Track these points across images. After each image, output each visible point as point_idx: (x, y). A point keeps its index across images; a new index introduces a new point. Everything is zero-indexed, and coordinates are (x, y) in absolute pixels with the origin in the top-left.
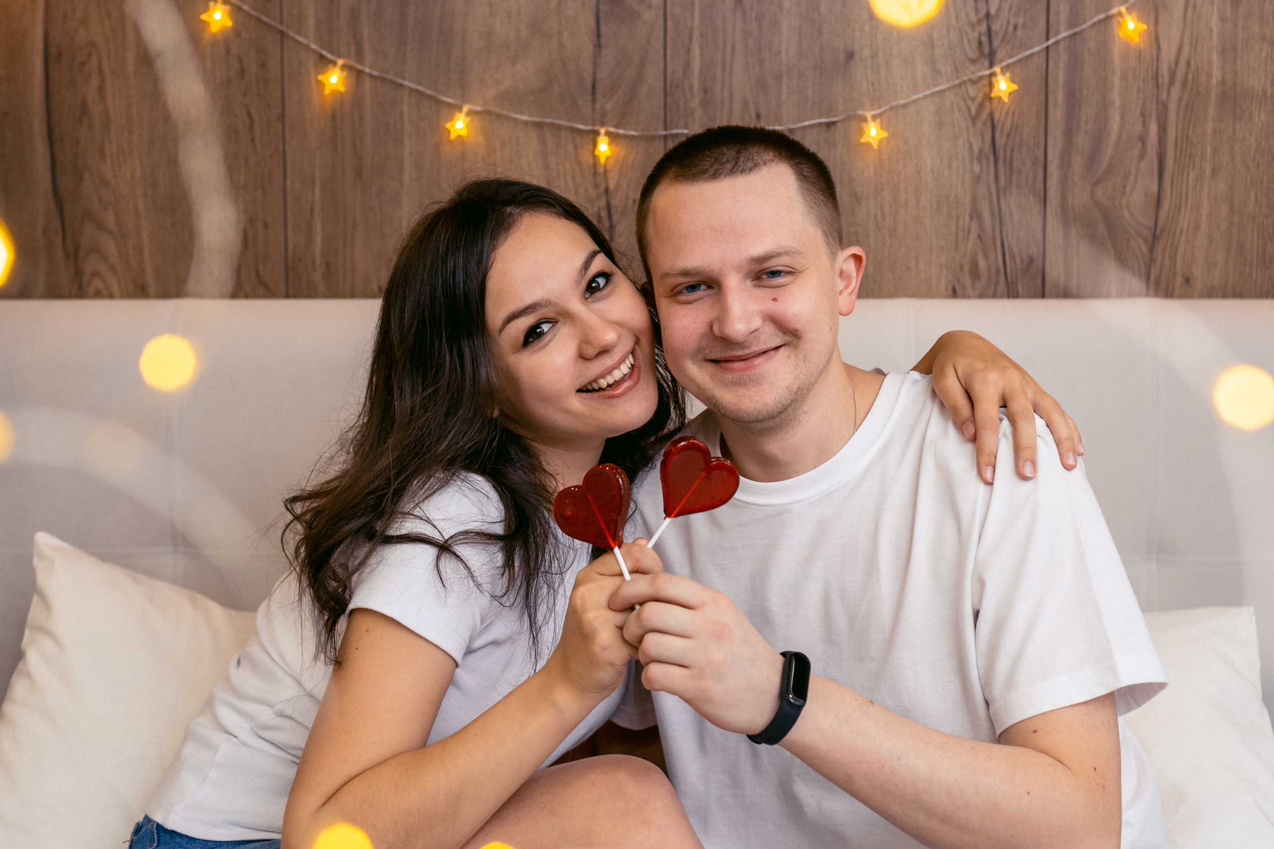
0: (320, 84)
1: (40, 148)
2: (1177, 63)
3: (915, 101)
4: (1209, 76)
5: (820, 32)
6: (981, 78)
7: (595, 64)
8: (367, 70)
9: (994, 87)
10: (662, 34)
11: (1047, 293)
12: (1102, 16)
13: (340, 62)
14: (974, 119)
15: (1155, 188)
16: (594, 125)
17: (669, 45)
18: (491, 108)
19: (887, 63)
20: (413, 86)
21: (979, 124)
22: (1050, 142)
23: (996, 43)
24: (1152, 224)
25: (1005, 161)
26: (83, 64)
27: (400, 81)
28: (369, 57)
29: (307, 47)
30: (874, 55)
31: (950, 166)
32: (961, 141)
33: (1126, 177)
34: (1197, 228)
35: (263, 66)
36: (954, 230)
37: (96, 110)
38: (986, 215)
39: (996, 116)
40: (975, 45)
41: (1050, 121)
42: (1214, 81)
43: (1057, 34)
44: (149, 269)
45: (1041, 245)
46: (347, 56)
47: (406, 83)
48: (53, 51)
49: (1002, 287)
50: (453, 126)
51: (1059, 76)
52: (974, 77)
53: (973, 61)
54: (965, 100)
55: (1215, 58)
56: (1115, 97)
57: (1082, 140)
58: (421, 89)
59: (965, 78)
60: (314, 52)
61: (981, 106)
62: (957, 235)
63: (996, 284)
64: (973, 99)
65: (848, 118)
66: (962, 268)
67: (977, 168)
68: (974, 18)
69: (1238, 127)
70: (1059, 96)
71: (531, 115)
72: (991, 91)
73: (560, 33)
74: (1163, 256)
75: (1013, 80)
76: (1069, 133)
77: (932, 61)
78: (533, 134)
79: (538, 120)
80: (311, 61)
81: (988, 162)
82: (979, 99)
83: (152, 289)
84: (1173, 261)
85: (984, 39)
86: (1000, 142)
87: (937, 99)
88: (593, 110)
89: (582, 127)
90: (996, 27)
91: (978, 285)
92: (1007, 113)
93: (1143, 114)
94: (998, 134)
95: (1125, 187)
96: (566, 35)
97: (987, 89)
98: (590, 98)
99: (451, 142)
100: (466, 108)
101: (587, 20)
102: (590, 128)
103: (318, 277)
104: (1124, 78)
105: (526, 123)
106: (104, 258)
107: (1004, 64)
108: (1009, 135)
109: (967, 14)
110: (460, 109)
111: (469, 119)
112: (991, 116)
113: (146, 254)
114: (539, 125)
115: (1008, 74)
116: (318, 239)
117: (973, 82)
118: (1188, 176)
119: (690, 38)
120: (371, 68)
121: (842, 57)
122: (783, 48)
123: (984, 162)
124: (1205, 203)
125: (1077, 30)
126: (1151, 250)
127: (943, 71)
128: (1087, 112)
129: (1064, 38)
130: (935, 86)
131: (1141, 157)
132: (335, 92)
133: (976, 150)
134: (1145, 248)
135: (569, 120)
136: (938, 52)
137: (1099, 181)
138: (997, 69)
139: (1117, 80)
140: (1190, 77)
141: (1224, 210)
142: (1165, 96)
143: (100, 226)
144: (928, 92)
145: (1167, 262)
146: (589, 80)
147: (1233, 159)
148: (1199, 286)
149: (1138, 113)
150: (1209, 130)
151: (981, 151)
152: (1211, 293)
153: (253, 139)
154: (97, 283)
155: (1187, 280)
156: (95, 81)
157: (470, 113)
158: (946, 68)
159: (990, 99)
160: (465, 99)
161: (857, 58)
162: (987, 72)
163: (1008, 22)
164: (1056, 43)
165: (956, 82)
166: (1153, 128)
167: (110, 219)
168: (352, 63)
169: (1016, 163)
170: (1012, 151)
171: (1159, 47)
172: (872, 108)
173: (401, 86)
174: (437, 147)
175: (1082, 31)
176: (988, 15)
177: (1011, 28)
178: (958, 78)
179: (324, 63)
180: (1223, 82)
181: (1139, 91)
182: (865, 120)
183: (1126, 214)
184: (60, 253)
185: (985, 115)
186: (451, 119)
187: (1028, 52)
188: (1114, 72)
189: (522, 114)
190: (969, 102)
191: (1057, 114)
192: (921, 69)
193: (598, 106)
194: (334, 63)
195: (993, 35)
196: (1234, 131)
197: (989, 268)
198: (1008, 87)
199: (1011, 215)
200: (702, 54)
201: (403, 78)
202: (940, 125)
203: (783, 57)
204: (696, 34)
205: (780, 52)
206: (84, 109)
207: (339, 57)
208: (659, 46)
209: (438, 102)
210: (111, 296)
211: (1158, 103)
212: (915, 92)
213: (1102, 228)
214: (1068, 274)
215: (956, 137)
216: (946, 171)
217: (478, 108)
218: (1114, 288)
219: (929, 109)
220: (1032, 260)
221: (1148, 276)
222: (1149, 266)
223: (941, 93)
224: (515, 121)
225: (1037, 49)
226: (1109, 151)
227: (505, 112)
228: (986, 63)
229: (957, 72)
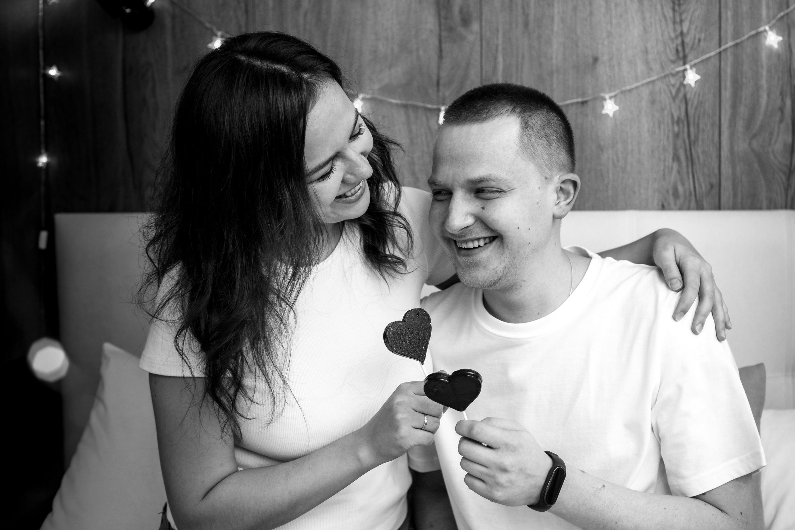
1: (120, 124)
3: (637, 88)
5: (577, 46)
6: (678, 72)
7: (439, 68)
9: (686, 78)
10: (479, 49)
11: (722, 207)
12: (753, 32)
14: (674, 98)
15: (790, 140)
16: (438, 104)
17: (484, 55)
18: (376, 96)
19: (619, 64)
21: (677, 101)
22: (723, 112)
23: (687, 50)
24: (788, 163)
25: (694, 123)
26: (143, 75)
30: (611, 59)
31: (659, 128)
32: (666, 112)
33: (771, 134)
36: (662, 168)
37: (151, 102)
38: (683, 158)
39: (688, 96)
40: (674, 52)
41: (722, 99)
43: (726, 43)
45: (718, 177)
49: (693, 204)
51: (728, 70)
52: (674, 72)
53: (673, 62)
54: (668, 86)
56: (764, 83)
57: (743, 110)
59: (668, 72)
61: (678, 90)
62: (664, 171)
63: (690, 201)
64: (673, 86)
65: (595, 99)
66: (668, 191)
67: (676, 129)
68: (673, 35)
70: (728, 83)
71: (400, 99)
72: (683, 81)
73: (417, 50)
75: (697, 73)
76: (734, 107)
77: (647, 62)
78: (402, 111)
79: (404, 102)
81: (683, 125)
82: (677, 85)
85: (680, 48)
86: (691, 112)
87: (650, 86)
88: (438, 96)
89: (429, 106)
90: (687, 40)
91: (679, 202)
92: (695, 95)
93: (782, 94)
94: (689, 107)
95: (771, 139)
96: (421, 52)
97: (682, 79)
98: (435, 89)
100: (361, 96)
101: (434, 42)
102: (435, 107)
104: (769, 71)
105: (397, 105)
107: (693, 63)
108: (696, 108)
109: (669, 33)
110: (358, 96)
111: (363, 102)
112: (685, 96)
114: (405, 106)
115: (695, 69)
117: (674, 75)
119: (497, 51)
121: (590, 60)
122: (554, 56)
123: (681, 125)
125: (738, 41)
126: (789, 180)
127: (654, 68)
128: (746, 93)
129: (731, 47)
130: (649, 77)
131: (781, 121)
133: (676, 118)
134: (784, 178)
135: (423, 102)
136: (650, 57)
137: (754, 136)
138: (688, 66)
139: (764, 73)
144: (645, 81)
146: (435, 78)
149: (778, 93)
151: (679, 119)
156: (150, 85)
157: (363, 99)
158: (656, 67)
159: (684, 85)
160: (361, 91)
161: (600, 61)
162: (681, 68)
163: (695, 37)
164: (726, 50)
165: (662, 75)
166: (789, 102)
169: (701, 126)
170: (699, 118)
172: (610, 91)
175: (742, 42)
176: (682, 33)
177: (697, 41)
178: (663, 71)
181: (779, 79)
182: (604, 99)
183: (772, 157)
184: (131, 186)
185: (681, 95)
187: (707, 56)
188: (762, 67)
189: (395, 99)
190: (671, 88)
191: (727, 94)
192: (641, 68)
193: (440, 92)
195: (685, 45)
197: (685, 192)
198: (695, 77)
199: (698, 158)
200: (504, 60)
202: (653, 102)
203: (554, 61)
204: (500, 48)
205: (551, 58)
206: (144, 101)
208: (477, 56)
211: (791, 86)
212: (637, 80)
213: (756, 166)
214: (735, 195)
215: (663, 110)
216: (657, 131)
217: (368, 96)
218: (765, 204)
219: (645, 92)
220: (712, 186)
221: (787, 196)
222: (787, 190)
223: (653, 82)
224: (391, 103)
225: (712, 54)
226: (760, 117)
227: (384, 98)
228: (681, 63)
229: (663, 68)
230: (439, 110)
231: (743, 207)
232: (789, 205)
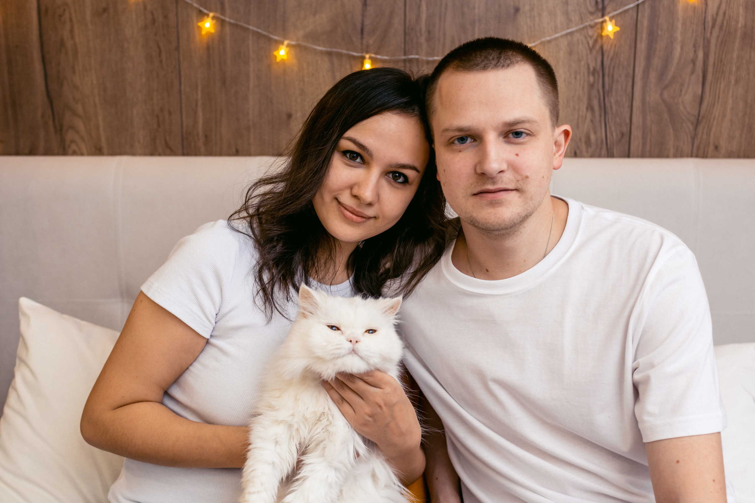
0: (200, 28)
1: (38, 66)
2: (717, 14)
3: (556, 39)
4: (737, 22)
6: (596, 24)
7: (363, 16)
8: (227, 19)
9: (604, 29)
11: (631, 154)
13: (211, 14)
14: (591, 50)
15: (700, 91)
16: (362, 52)
17: (408, 4)
18: (301, 43)
19: (540, 15)
20: (255, 29)
21: (594, 52)
22: (637, 63)
23: (606, 2)
24: (696, 113)
25: (609, 75)
26: (60, 16)
27: (246, 26)
28: (228, 12)
29: (191, 6)
30: (532, 10)
31: (576, 78)
32: (582, 63)
33: (682, 85)
34: (724, 115)
35: (166, 17)
36: (576, 117)
37: (69, 44)
38: (596, 108)
39: (605, 48)
40: (593, 3)
41: (638, 50)
42: (740, 25)
44: (103, 139)
45: (629, 126)
46: (215, 11)
47: (251, 27)
48: (43, 8)
49: (604, 151)
50: (278, 53)
51: (645, 22)
52: (592, 23)
53: (592, 13)
54: (586, 38)
55: (741, 11)
56: (678, 36)
57: (656, 62)
58: (260, 31)
59: (587, 24)
60: (196, 8)
61: (596, 41)
62: (578, 119)
63: (601, 149)
64: (591, 37)
66: (580, 139)
67: (591, 79)
69: (752, 54)
70: (644, 36)
71: (324, 47)
72: (602, 32)
74: (703, 133)
75: (616, 24)
76: (649, 58)
77: (566, 14)
78: (326, 59)
79: (329, 49)
80: (194, 15)
81: (599, 76)
82: (595, 37)
83: (105, 150)
84: (708, 134)
86: (607, 63)
87: (569, 37)
88: (362, 44)
89: (355, 54)
91: (590, 150)
92: (611, 46)
93: (695, 46)
94: (605, 59)
95: (681, 91)
97: (600, 31)
98: (360, 36)
99: (278, 63)
100: (286, 42)
102: (359, 54)
103: (201, 143)
104: (684, 24)
105: (322, 52)
106: (77, 132)
107: (611, 15)
108: (612, 59)
110: (282, 43)
111: (288, 49)
112: (602, 48)
113: (101, 129)
114: (330, 54)
115: (614, 21)
116: (201, 121)
117: (592, 27)
118: (720, 84)
120: (230, 18)
121: (512, 11)
122: (477, 5)
123: (596, 76)
124: (730, 101)
126: (696, 129)
127: (573, 19)
128: (660, 45)
130: (568, 28)
131: (693, 72)
132: (209, 34)
133: (592, 69)
134: (691, 128)
135: (347, 50)
136: (570, 8)
137: (666, 87)
138: (607, 18)
139: (679, 25)
140: (725, 23)
141: (741, 105)
142: (708, 35)
143: (75, 113)
144: (564, 33)
145: (705, 136)
146: (359, 26)
147: (748, 74)
148: (723, 151)
149: (692, 45)
150: (735, 56)
151: (594, 69)
152: (731, 155)
153: (161, 62)
154: (73, 147)
155: (716, 148)
156: (68, 26)
157: (288, 46)
158: (575, 18)
159: (601, 36)
160: (285, 37)
161: (521, 11)
162: (600, 20)
164: (644, 2)
165: (581, 26)
166: (701, 55)
167: (79, 109)
168: (218, 15)
169: (616, 77)
170: (614, 68)
171: (707, 5)
172: (530, 42)
173: (247, 29)
174: (269, 66)
178: (582, 24)
179: (202, 15)
180: (745, 26)
181: (693, 32)
183: (681, 108)
184: (52, 129)
185: (598, 46)
186: (277, 49)
187: (626, 8)
188: (678, 20)
189: (319, 46)
190: (589, 39)
191: (642, 46)
192: (560, 18)
193: (365, 42)
194: (208, 15)
196: (750, 57)
197: (597, 140)
198: (613, 28)
199: (611, 108)
200: (428, 9)
201: (248, 24)
202: (570, 53)
203: (476, 11)
205: (474, 8)
206: (62, 43)
207: (211, 11)
208: (401, 4)
209: (270, 39)
210: (82, 154)
211: (704, 39)
212: (556, 32)
213: (666, 116)
214: (644, 144)
215: (579, 61)
216: (573, 82)
217: (293, 43)
218: (672, 152)
219: (564, 43)
220: (623, 135)
221: (693, 145)
222: (693, 139)
223: (571, 33)
224: (315, 50)
225: (632, 5)
226: (672, 69)
227: (309, 45)
228: (600, 14)
229: (582, 20)
230: (363, 58)
231: (651, 156)
232: (694, 154)
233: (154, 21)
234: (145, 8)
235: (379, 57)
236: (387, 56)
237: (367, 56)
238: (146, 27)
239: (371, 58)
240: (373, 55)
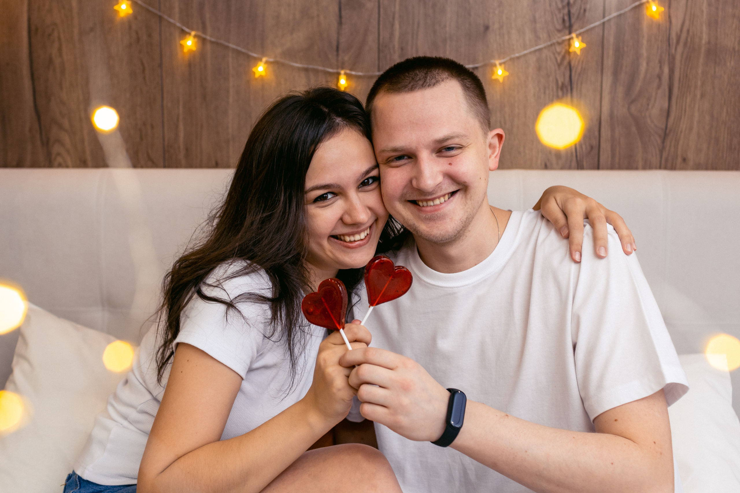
0: (182, 46)
1: (27, 83)
2: (681, 31)
3: (525, 55)
4: (701, 38)
5: (469, 14)
6: (563, 41)
7: (339, 34)
8: (208, 38)
9: (571, 45)
10: (377, 16)
11: (601, 166)
12: (637, 3)
13: (193, 33)
14: (559, 65)
15: (666, 105)
16: (338, 68)
17: (381, 23)
18: (279, 59)
19: (509, 33)
20: (234, 47)
21: (562, 68)
22: (604, 78)
23: (573, 20)
24: (664, 126)
25: (577, 89)
26: (49, 35)
27: (226, 44)
28: (209, 30)
29: (174, 25)
30: (501, 27)
31: (545, 93)
32: (551, 79)
33: (649, 99)
34: (691, 129)
35: (150, 36)
37: (57, 61)
39: (573, 63)
40: (560, 21)
41: (604, 66)
42: (703, 42)
43: (610, 14)
44: (88, 152)
45: (598, 139)
46: (197, 30)
47: (231, 45)
48: (33, 28)
49: (574, 164)
50: (257, 69)
51: (611, 39)
52: (560, 40)
53: (559, 31)
54: (554, 54)
55: (704, 28)
56: (644, 52)
57: (623, 77)
58: (239, 48)
59: (554, 41)
60: (179, 28)
61: (564, 58)
63: (571, 162)
64: (559, 53)
65: (485, 65)
66: (550, 152)
67: (560, 94)
68: (560, 5)
69: (717, 70)
70: (610, 52)
71: (301, 63)
72: (569, 48)
73: (318, 16)
74: (670, 146)
75: (583, 41)
76: (616, 74)
77: (535, 31)
78: (303, 75)
79: (306, 66)
80: (177, 34)
81: (567, 91)
82: (563, 53)
83: (90, 163)
84: (676, 147)
85: (566, 18)
86: (575, 77)
87: (537, 54)
88: (337, 60)
89: (331, 70)
90: (573, 10)
91: (561, 163)
92: (579, 62)
93: (660, 62)
94: (573, 74)
95: (648, 105)
96: (322, 17)
97: (567, 47)
98: (335, 53)
99: (256, 79)
100: (264, 59)
101: (334, 8)
102: (335, 71)
103: (181, 156)
104: (649, 40)
105: (299, 69)
106: (63, 145)
107: (578, 32)
108: (580, 74)
109: (556, 3)
110: (261, 60)
111: (266, 66)
112: (570, 64)
113: (86, 143)
114: (306, 70)
115: (580, 38)
116: (182, 135)
117: (559, 44)
118: (686, 98)
119: (394, 18)
120: (211, 36)
121: (482, 29)
122: (448, 24)
123: (565, 90)
124: (696, 114)
125: (622, 12)
126: (663, 142)
127: (541, 36)
128: (627, 61)
129: (614, 17)
130: (536, 45)
131: (659, 87)
132: (190, 51)
133: (560, 84)
134: (659, 141)
135: (324, 66)
136: (538, 26)
137: (633, 102)
138: (574, 35)
139: (645, 42)
140: (689, 40)
141: (707, 118)
142: (673, 51)
143: (61, 127)
144: (533, 49)
145: (673, 149)
146: (334, 44)
147: (714, 88)
148: (691, 163)
149: (657, 61)
150: (700, 71)
151: (563, 84)
152: (698, 167)
153: (144, 78)
154: (59, 160)
155: (684, 160)
156: (56, 45)
157: (267, 62)
158: (543, 35)
159: (569, 53)
160: (264, 54)
161: (491, 29)
162: (567, 37)
163: (581, 8)
164: (609, 20)
165: (549, 43)
166: (666, 70)
167: (66, 123)
168: (200, 33)
169: (584, 91)
170: (582, 84)
171: (670, 22)
172: (499, 58)
173: (227, 47)
174: (248, 82)
175: (626, 13)
176: (568, 4)
177: (582, 11)
178: (550, 40)
179: (184, 34)
180: (709, 42)
181: (658, 48)
182: (495, 65)
183: (649, 121)
184: (39, 143)
185: (566, 62)
186: (256, 65)
187: (593, 25)
188: (643, 37)
189: (296, 62)
190: (557, 55)
191: (609, 62)
192: (529, 36)
193: (340, 58)
194: (189, 34)
195: (572, 15)
196: (715, 72)
197: (567, 153)
198: (580, 45)
200: (400, 27)
201: (229, 42)
202: (539, 69)
203: (448, 29)
204: (397, 16)
205: (445, 26)
206: (51, 61)
207: (192, 29)
208: (375, 23)
209: (248, 57)
210: (67, 167)
211: (669, 55)
212: (525, 49)
213: (634, 129)
214: (613, 156)
215: (548, 76)
216: (542, 96)
217: (271, 60)
218: (640, 164)
219: (533, 59)
220: (592, 148)
221: (661, 157)
222: (661, 152)
223: (540, 50)
224: (292, 67)
225: (597, 23)
226: (639, 84)
227: (287, 62)
228: (567, 32)
229: (549, 37)
230: (339, 74)
231: (620, 167)
232: (663, 166)
233: (138, 39)
234: (130, 27)
235: (353, 73)
236: (361, 72)
237: (342, 72)
238: (130, 45)
239: (346, 74)
240: (348, 72)
